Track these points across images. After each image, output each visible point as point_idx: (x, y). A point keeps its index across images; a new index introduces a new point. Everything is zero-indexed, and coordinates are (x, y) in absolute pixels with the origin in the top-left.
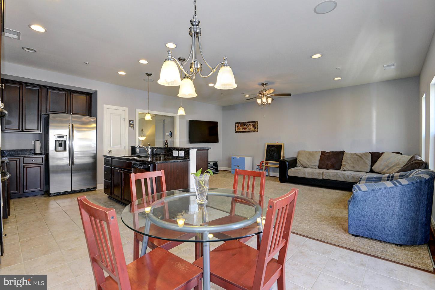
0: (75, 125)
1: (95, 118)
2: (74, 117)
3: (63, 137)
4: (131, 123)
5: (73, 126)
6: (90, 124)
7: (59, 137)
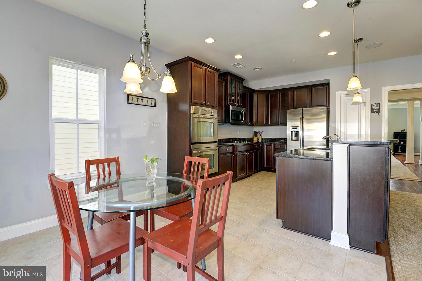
0: (305, 117)
1: (325, 108)
2: (305, 110)
3: (296, 128)
4: (373, 107)
5: (304, 118)
6: (320, 115)
7: (293, 128)
